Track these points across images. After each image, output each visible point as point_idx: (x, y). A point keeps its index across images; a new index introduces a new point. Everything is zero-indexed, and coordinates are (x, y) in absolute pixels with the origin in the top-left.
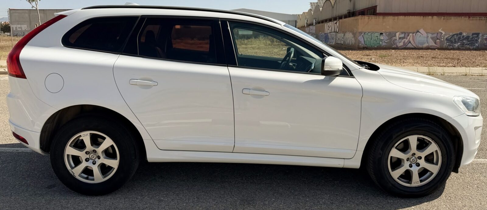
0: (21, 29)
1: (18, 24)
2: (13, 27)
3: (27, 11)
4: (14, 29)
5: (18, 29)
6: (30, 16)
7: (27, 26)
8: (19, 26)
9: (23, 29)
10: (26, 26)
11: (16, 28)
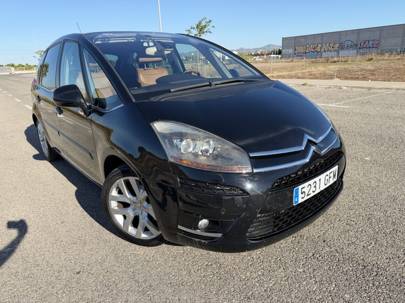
0: (288, 53)
1: (287, 49)
2: (284, 51)
3: (293, 38)
4: (284, 53)
5: (286, 53)
6: (295, 42)
7: (293, 50)
8: (287, 50)
9: (290, 53)
10: (291, 50)
11: (285, 52)
